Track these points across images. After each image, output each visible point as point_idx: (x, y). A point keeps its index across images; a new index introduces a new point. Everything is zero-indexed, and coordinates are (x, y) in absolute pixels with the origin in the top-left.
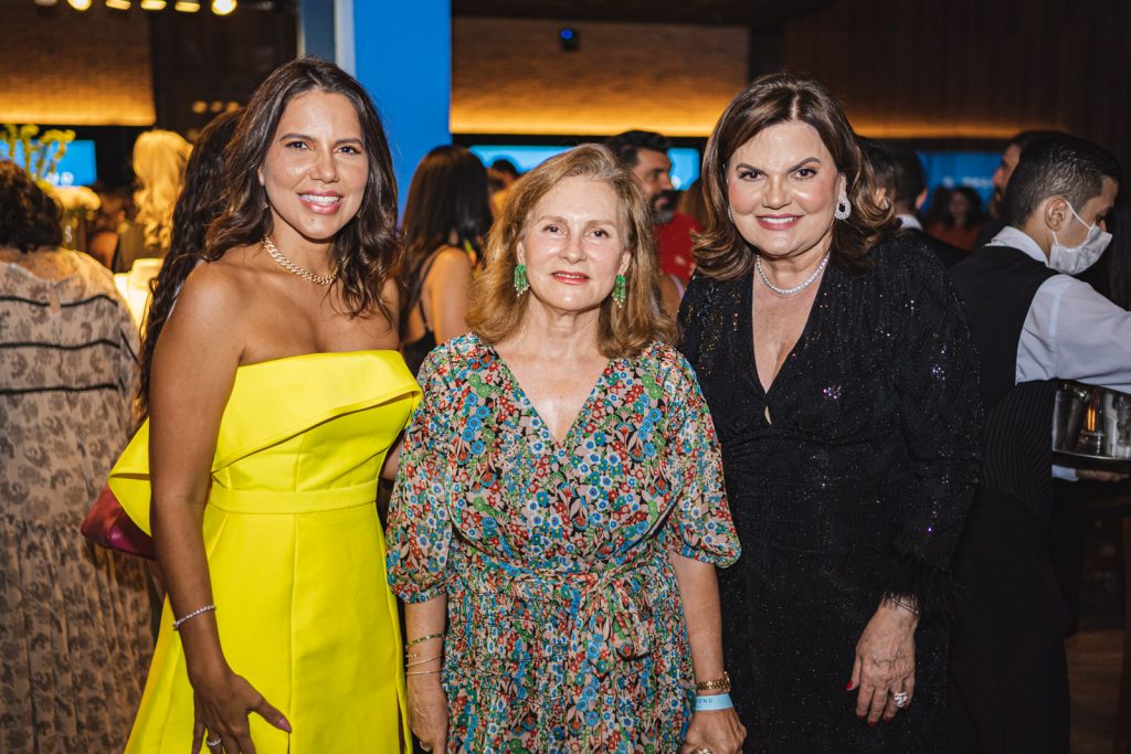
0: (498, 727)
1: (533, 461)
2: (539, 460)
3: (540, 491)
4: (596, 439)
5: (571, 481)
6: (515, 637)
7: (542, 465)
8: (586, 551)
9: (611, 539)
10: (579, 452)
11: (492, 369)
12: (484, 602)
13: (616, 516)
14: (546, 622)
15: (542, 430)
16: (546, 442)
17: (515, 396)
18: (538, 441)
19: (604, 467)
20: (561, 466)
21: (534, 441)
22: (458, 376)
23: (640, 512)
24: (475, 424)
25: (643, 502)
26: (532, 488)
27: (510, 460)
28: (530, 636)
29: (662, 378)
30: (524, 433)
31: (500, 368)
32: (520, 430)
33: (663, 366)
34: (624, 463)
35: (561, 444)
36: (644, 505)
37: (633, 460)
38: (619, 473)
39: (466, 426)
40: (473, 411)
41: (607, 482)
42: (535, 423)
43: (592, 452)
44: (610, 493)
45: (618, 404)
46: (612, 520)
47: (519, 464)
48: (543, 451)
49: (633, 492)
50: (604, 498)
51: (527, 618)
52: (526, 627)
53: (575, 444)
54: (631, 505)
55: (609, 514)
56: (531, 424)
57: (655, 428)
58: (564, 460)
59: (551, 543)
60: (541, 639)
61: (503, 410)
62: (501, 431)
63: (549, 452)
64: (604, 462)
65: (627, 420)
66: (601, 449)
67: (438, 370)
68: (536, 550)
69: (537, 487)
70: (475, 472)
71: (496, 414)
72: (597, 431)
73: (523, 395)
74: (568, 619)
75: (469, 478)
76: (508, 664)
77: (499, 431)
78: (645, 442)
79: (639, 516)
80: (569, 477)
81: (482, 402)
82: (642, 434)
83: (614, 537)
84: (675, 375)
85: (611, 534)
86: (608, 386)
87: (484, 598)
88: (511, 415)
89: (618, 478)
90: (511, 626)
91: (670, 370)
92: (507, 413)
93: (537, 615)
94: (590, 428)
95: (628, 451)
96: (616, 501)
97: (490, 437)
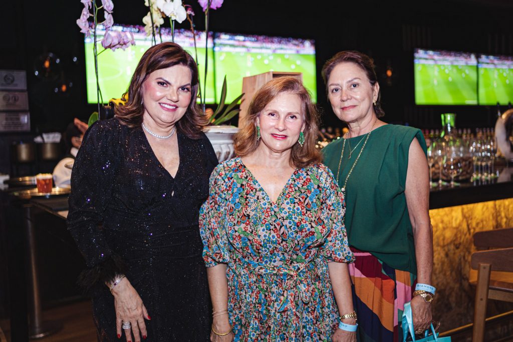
0: (255, 334)
1: (263, 210)
2: (265, 210)
3: (267, 223)
4: (290, 201)
5: (280, 218)
6: (259, 292)
7: (267, 212)
8: (288, 250)
9: (298, 244)
10: (283, 206)
11: (243, 172)
12: (243, 278)
13: (300, 233)
14: (272, 284)
15: (266, 197)
16: (268, 202)
17: (254, 183)
18: (264, 202)
19: (294, 212)
20: (275, 212)
21: (263, 202)
22: (228, 176)
23: (311, 232)
24: (236, 196)
25: (312, 227)
26: (264, 222)
27: (253, 211)
28: (265, 291)
29: (319, 176)
30: (258, 198)
31: (246, 171)
32: (256, 197)
33: (319, 171)
34: (303, 211)
35: (275, 202)
36: (313, 229)
37: (307, 210)
38: (300, 215)
39: (232, 197)
40: (235, 190)
41: (295, 218)
42: (263, 194)
43: (289, 206)
44: (298, 223)
45: (300, 186)
46: (298, 235)
47: (257, 211)
48: (267, 206)
49: (307, 223)
50: (294, 225)
51: (263, 283)
52: (263, 287)
53: (281, 203)
54: (307, 228)
55: (297, 233)
56: (261, 195)
57: (317, 197)
58: (276, 210)
59: (272, 246)
60: (271, 292)
61: (249, 189)
62: (248, 198)
63: (270, 206)
64: (294, 210)
65: (304, 193)
66: (293, 205)
67: (219, 174)
68: (266, 251)
69: (266, 221)
70: (237, 217)
71: (245, 191)
72: (291, 197)
73: (257, 182)
74: (282, 282)
75: (235, 220)
76: (257, 305)
77: (247, 198)
78: (312, 202)
79: (311, 233)
80: (279, 217)
81: (239, 186)
82: (311, 199)
83: (300, 243)
84: (325, 175)
85: (298, 242)
86: (296, 178)
87: (244, 276)
88: (252, 191)
89: (300, 217)
90: (257, 287)
91: (322, 172)
92: (250, 190)
93: (268, 281)
94: (288, 196)
95: (305, 206)
96: (300, 226)
97: (243, 201)
